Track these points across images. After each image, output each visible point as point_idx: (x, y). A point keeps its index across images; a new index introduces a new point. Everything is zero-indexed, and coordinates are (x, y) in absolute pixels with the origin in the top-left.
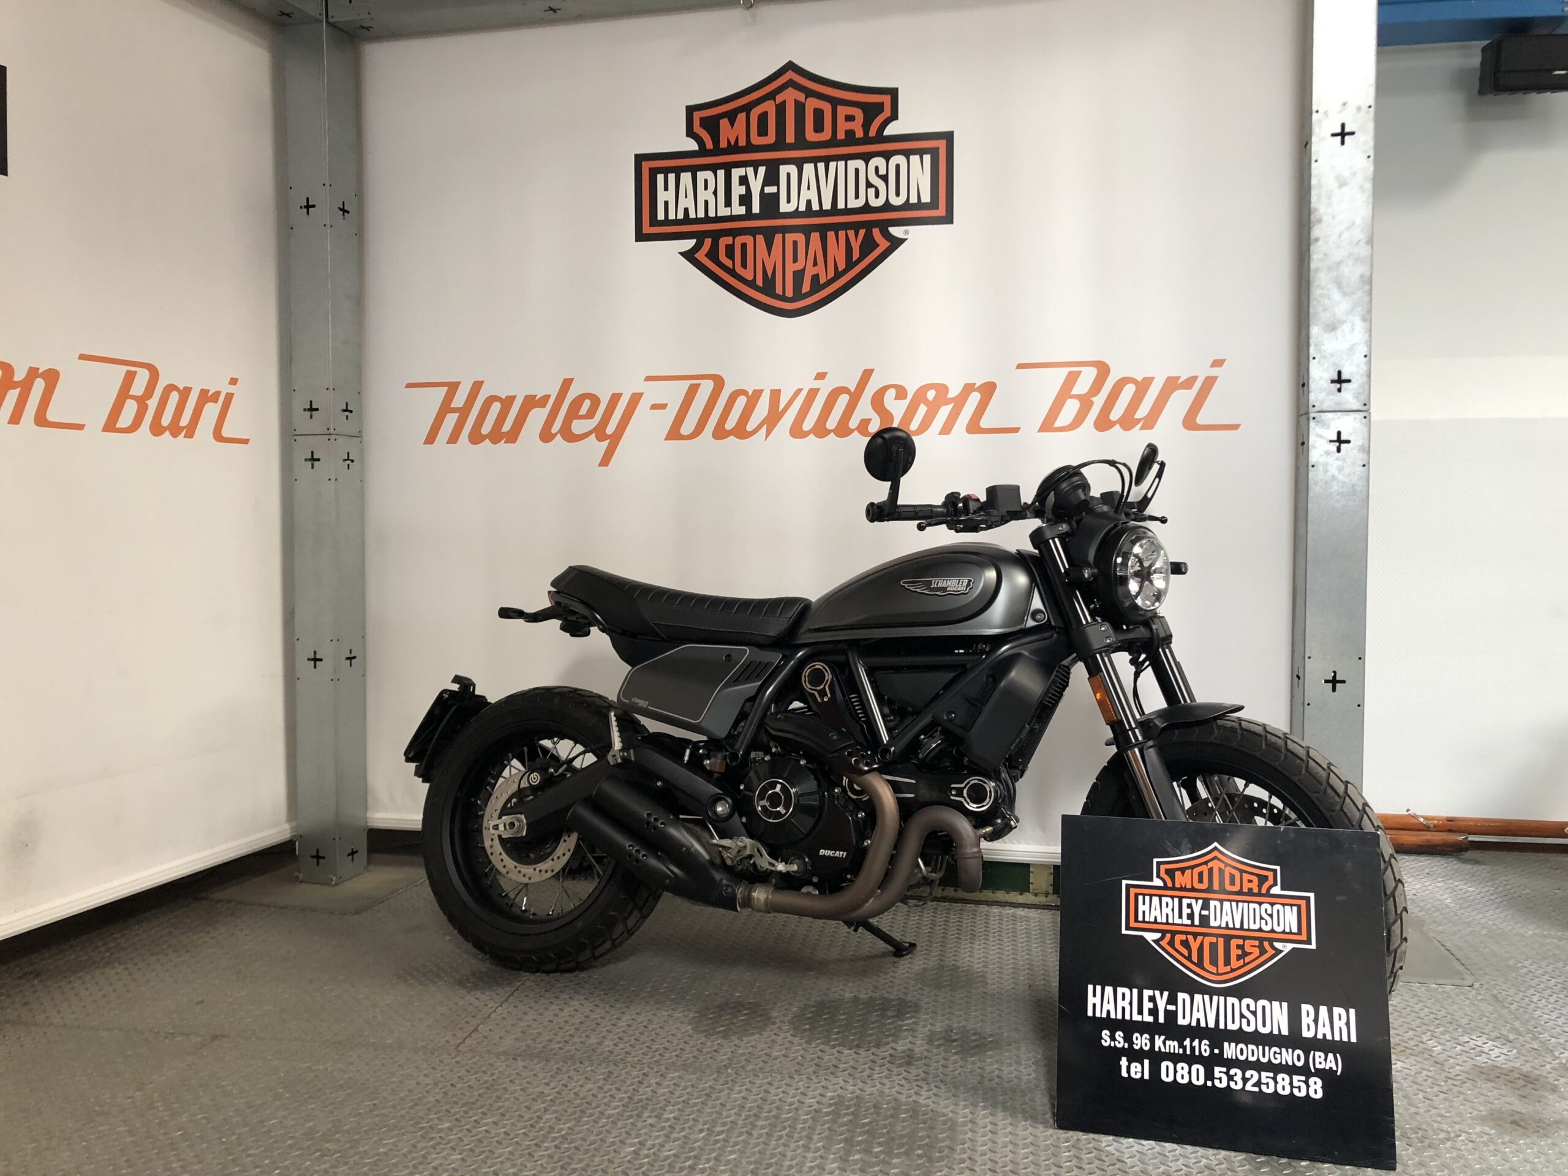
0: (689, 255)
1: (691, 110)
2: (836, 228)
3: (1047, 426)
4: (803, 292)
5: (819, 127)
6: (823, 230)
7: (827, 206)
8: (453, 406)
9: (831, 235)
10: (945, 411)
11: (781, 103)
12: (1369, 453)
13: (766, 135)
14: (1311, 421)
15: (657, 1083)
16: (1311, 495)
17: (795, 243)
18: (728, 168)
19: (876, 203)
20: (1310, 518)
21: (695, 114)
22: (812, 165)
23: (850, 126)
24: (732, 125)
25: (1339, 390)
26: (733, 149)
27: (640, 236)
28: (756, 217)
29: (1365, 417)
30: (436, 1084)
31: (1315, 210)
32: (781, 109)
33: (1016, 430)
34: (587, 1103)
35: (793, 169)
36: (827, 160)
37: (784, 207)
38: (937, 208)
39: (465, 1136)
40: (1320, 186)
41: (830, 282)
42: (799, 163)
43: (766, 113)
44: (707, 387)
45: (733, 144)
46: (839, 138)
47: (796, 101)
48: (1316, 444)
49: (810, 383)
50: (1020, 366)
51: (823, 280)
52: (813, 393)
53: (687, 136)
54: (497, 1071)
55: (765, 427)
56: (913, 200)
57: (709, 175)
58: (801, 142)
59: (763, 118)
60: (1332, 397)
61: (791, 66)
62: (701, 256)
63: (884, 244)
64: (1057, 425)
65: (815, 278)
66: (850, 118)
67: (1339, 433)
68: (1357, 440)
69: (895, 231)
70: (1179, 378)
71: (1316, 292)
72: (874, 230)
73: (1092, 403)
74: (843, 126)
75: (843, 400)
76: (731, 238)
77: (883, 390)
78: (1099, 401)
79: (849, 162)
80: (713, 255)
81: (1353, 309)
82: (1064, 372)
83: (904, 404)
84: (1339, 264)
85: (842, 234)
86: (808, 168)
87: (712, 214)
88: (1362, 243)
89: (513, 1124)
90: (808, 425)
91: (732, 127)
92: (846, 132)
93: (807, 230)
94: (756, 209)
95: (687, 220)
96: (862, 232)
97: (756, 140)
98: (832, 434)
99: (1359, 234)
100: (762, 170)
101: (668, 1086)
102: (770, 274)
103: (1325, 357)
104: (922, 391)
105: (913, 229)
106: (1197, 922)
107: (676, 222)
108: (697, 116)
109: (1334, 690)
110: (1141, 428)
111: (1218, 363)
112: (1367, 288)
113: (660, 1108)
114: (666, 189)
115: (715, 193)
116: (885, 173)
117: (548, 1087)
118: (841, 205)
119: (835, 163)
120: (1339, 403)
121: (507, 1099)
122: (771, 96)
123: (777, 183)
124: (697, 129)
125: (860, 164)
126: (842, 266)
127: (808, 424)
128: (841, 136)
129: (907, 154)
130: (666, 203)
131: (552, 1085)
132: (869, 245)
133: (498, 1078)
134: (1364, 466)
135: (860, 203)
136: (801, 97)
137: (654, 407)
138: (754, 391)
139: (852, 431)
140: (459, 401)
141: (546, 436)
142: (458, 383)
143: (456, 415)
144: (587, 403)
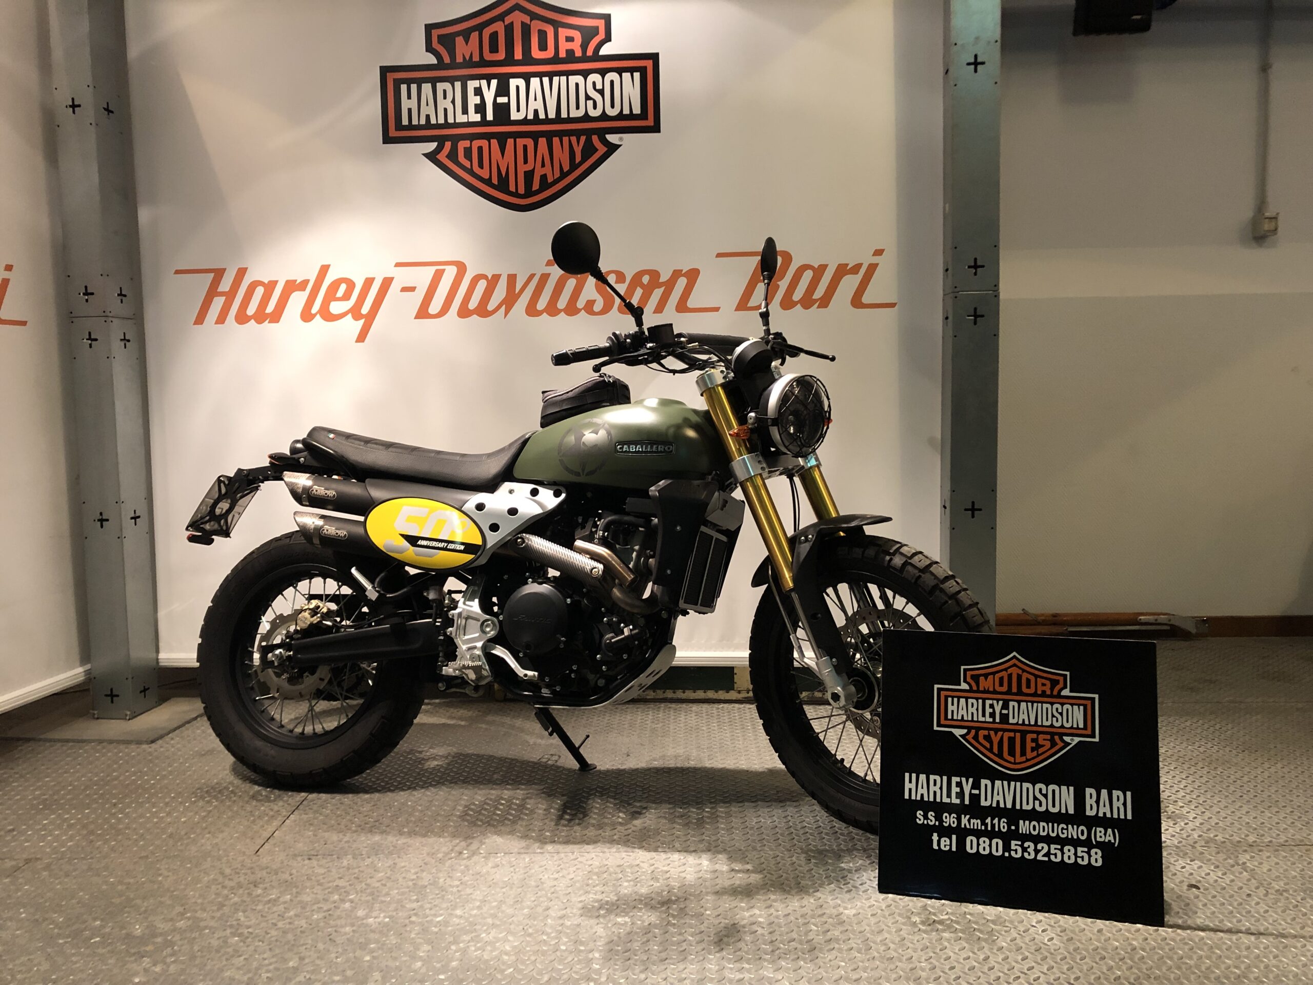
0: (431, 157)
2: (561, 134)
3: (742, 304)
4: (534, 189)
5: (543, 47)
6: (549, 135)
7: (552, 115)
8: (219, 290)
9: (556, 140)
10: (658, 293)
11: (507, 25)
12: (998, 323)
13: (497, 52)
14: (953, 299)
17: (525, 147)
18: (464, 80)
19: (593, 113)
22: (538, 79)
25: (975, 274)
26: (469, 63)
28: (489, 124)
29: (995, 296)
30: (240, 886)
32: (509, 29)
33: (716, 309)
35: (521, 82)
36: (551, 75)
37: (515, 116)
43: (497, 32)
44: (451, 272)
45: (467, 58)
46: (560, 56)
49: (542, 269)
50: (720, 254)
51: (550, 180)
52: (545, 277)
53: (427, 51)
55: (504, 307)
56: (626, 111)
57: (447, 86)
58: (528, 59)
59: (494, 36)
60: (968, 278)
62: (442, 157)
63: (602, 149)
64: (750, 304)
65: (544, 177)
66: (570, 39)
67: (975, 309)
68: (987, 314)
69: (612, 138)
70: (847, 265)
72: (593, 136)
73: (779, 286)
74: (564, 46)
75: (570, 283)
76: (469, 142)
78: (784, 283)
79: (570, 77)
80: (453, 156)
82: (756, 259)
83: (623, 287)
85: (566, 139)
86: (535, 82)
87: (451, 120)
90: (541, 304)
91: (467, 44)
92: (567, 51)
93: (535, 136)
94: (490, 117)
95: (428, 125)
96: (583, 138)
97: (488, 56)
98: (562, 313)
100: (494, 83)
104: (638, 278)
105: (627, 137)
106: (998, 720)
107: (419, 127)
108: (435, 33)
109: (973, 516)
110: (818, 307)
111: (878, 253)
114: (409, 97)
116: (601, 88)
117: (341, 881)
118: (564, 115)
119: (558, 78)
122: (501, 17)
123: (507, 94)
124: (435, 44)
125: (579, 79)
126: (566, 168)
128: (562, 54)
130: (410, 110)
131: (346, 878)
132: (589, 150)
133: (296, 877)
134: (995, 335)
135: (581, 113)
136: (527, 19)
137: (404, 289)
138: (493, 276)
139: (579, 311)
140: (225, 286)
141: (307, 316)
142: (223, 270)
143: (223, 298)
144: (343, 287)
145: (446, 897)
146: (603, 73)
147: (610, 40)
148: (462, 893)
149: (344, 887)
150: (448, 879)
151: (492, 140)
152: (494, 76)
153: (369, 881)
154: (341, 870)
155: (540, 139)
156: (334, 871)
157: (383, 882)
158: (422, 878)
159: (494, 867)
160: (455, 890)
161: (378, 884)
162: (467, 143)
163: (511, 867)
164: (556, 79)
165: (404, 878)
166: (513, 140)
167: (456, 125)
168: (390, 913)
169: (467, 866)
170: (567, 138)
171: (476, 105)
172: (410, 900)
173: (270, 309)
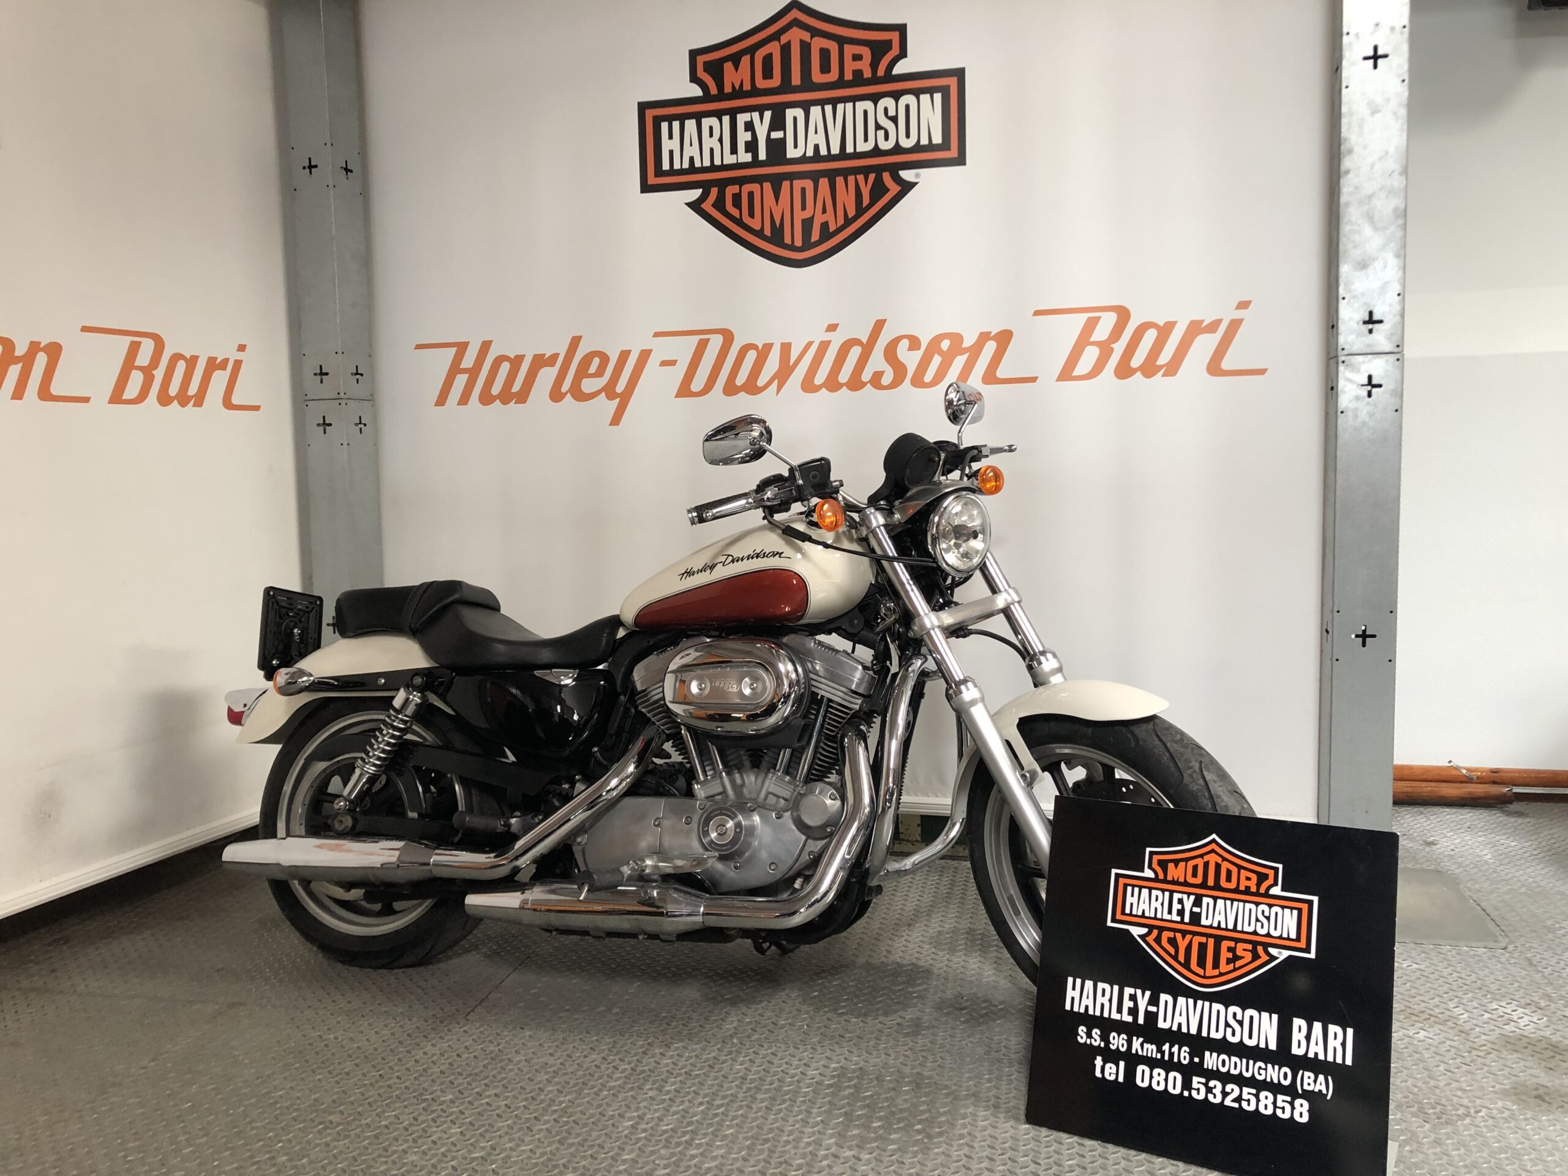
0: (695, 206)
1: (694, 54)
2: (845, 173)
3: (1066, 375)
4: (813, 240)
5: (825, 68)
6: (831, 175)
7: (835, 150)
8: (461, 367)
9: (840, 180)
10: (960, 361)
11: (784, 44)
12: (1402, 395)
14: (1340, 364)
15: (661, 1054)
16: (1340, 442)
17: (803, 190)
18: (733, 113)
19: (885, 146)
20: (1339, 467)
22: (819, 108)
23: (858, 65)
25: (1371, 331)
26: (738, 93)
27: (646, 188)
28: (762, 164)
29: (1398, 360)
30: (442, 1054)
31: (1346, 140)
32: (786, 49)
33: (1033, 380)
34: (590, 1074)
35: (799, 113)
36: (834, 102)
37: (792, 153)
38: (949, 149)
39: (466, 1109)
40: (1351, 114)
42: (806, 106)
44: (716, 342)
45: (737, 88)
46: (846, 78)
47: (802, 41)
48: (1346, 389)
49: (821, 336)
50: (1037, 313)
51: (832, 228)
52: (824, 346)
53: (691, 81)
54: (504, 1041)
55: (776, 382)
56: (924, 141)
57: (713, 121)
58: (807, 85)
59: (768, 60)
60: (1362, 339)
62: (707, 206)
63: (894, 189)
64: (1075, 374)
65: (825, 226)
66: (857, 58)
67: (1370, 377)
68: (1389, 385)
69: (906, 175)
70: (1202, 321)
71: (1345, 228)
73: (1112, 350)
74: (850, 67)
75: (855, 352)
76: (738, 186)
77: (897, 340)
78: (1119, 348)
79: (858, 104)
80: (719, 205)
81: (1385, 245)
82: (1084, 317)
83: (918, 355)
84: (1370, 197)
85: (851, 179)
86: (816, 111)
87: (717, 162)
88: (1396, 175)
89: (515, 1097)
91: (737, 69)
93: (815, 176)
94: (762, 156)
95: (692, 169)
96: (872, 177)
97: (761, 83)
98: (845, 387)
99: (1393, 164)
100: (768, 115)
101: (672, 1057)
103: (1355, 297)
104: (935, 343)
105: (924, 172)
107: (682, 172)
108: (701, 60)
109: (1364, 645)
110: (1163, 376)
111: (1243, 305)
112: (1401, 222)
113: (662, 1080)
114: (671, 137)
115: (721, 140)
117: (552, 1058)
118: (850, 149)
120: (1368, 346)
121: (511, 1070)
122: (776, 36)
123: (783, 128)
124: (701, 74)
125: (868, 105)
126: (851, 213)
127: (820, 378)
128: (848, 76)
129: (917, 93)
130: (671, 152)
131: (557, 1055)
132: (879, 190)
133: (504, 1048)
134: (1397, 411)
135: (869, 146)
136: (806, 36)
137: (664, 363)
138: (765, 345)
139: (865, 384)
140: (468, 362)
141: (556, 395)
142: (467, 344)
143: (466, 376)
144: (596, 361)
147: (906, 56)
151: (765, 184)
152: (767, 107)
155: (821, 180)
162: (735, 189)
164: (840, 107)
166: (788, 182)
171: (746, 143)
173: (516, 387)
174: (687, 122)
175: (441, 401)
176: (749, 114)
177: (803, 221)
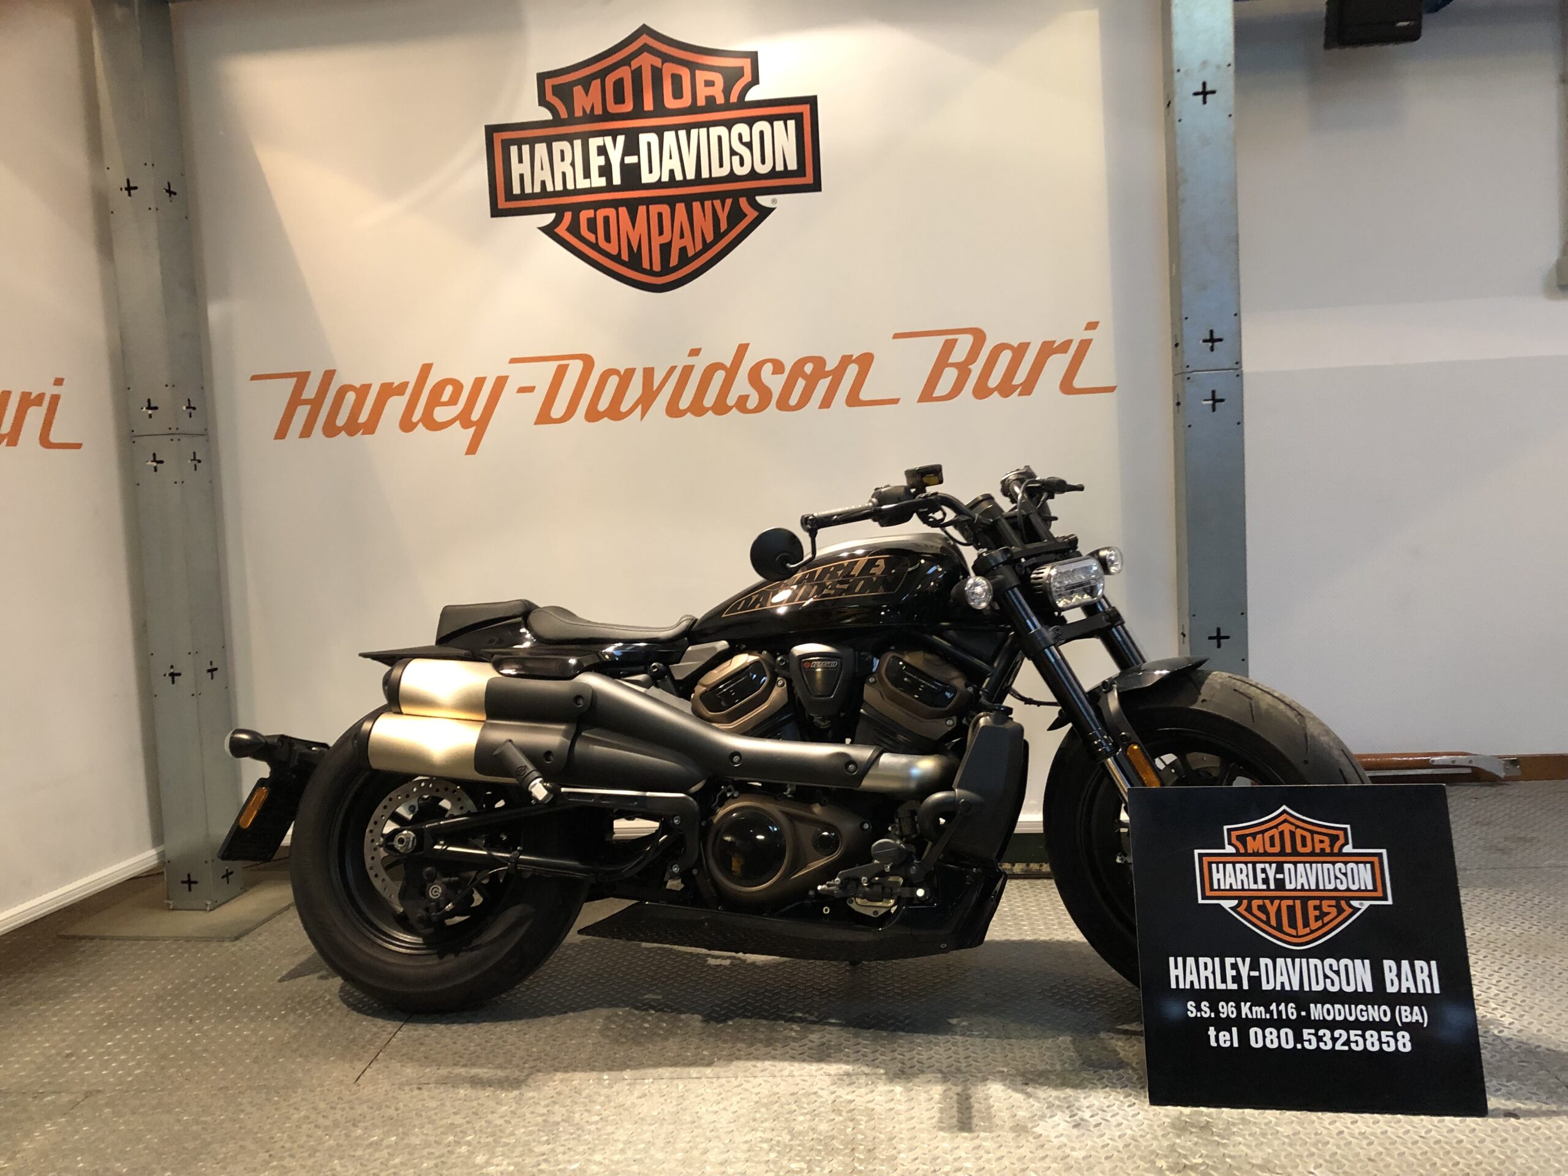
0: (549, 230)
2: (702, 198)
3: (927, 395)
5: (678, 94)
6: (688, 200)
7: (691, 175)
8: (303, 397)
9: (696, 205)
10: (823, 385)
12: (1242, 409)
13: (623, 102)
14: (1186, 380)
17: (660, 215)
18: (585, 138)
21: (547, 81)
22: (673, 133)
24: (587, 93)
25: (1212, 349)
29: (1237, 375)
31: (1181, 169)
32: (637, 75)
33: (896, 401)
35: (653, 138)
36: (688, 128)
37: (646, 178)
40: (1184, 146)
41: (698, 255)
42: (660, 131)
44: (575, 368)
45: (588, 112)
47: (653, 67)
48: (1191, 404)
49: (683, 361)
50: (898, 335)
51: (691, 253)
52: (688, 370)
53: (540, 105)
55: (640, 407)
56: (780, 167)
57: (565, 145)
58: (660, 110)
59: (619, 85)
60: (1205, 356)
61: (644, 30)
62: (561, 230)
63: (752, 214)
64: (936, 394)
65: (683, 250)
66: (709, 84)
67: (1210, 392)
68: (1228, 398)
69: (764, 200)
70: (1054, 342)
71: (1185, 253)
73: (970, 371)
74: (703, 92)
75: (720, 376)
76: (592, 211)
77: (761, 364)
78: (976, 369)
79: (711, 129)
80: (574, 229)
81: (1221, 268)
82: (942, 339)
83: (782, 379)
84: (1205, 223)
85: (708, 204)
86: (669, 136)
88: (1227, 203)
92: (707, 97)
93: (671, 201)
94: (617, 180)
95: (544, 193)
96: (729, 202)
97: (613, 108)
98: (710, 412)
99: (1224, 193)
100: (621, 139)
102: (635, 250)
103: (1194, 317)
104: (799, 367)
105: (781, 198)
107: (533, 196)
108: (549, 83)
109: (1219, 646)
110: (1020, 394)
111: (1092, 326)
112: (1233, 246)
114: (521, 161)
115: (573, 164)
118: (705, 174)
119: (696, 130)
120: (1212, 362)
122: (626, 61)
124: (550, 97)
125: (722, 131)
126: (710, 238)
127: (685, 403)
128: (701, 102)
130: (522, 176)
132: (736, 215)
134: (1236, 423)
135: (725, 172)
136: (657, 62)
137: (522, 390)
138: (627, 370)
139: (730, 408)
140: (309, 392)
141: (407, 425)
142: (308, 374)
143: (308, 407)
144: (449, 390)
145: (582, 1138)
146: (750, 122)
148: (602, 1132)
149: (460, 1125)
150: (586, 1114)
153: (490, 1117)
154: (457, 1103)
155: (677, 205)
156: (448, 1104)
157: (506, 1118)
158: (554, 1113)
159: (640, 1097)
160: (593, 1127)
161: (501, 1122)
162: (590, 213)
163: (661, 1096)
164: (694, 132)
165: (532, 1113)
166: (645, 207)
167: (576, 192)
168: (516, 1160)
169: (607, 1096)
170: (710, 202)
172: (539, 1142)
173: (363, 418)
174: (537, 146)
175: (281, 434)
176: (601, 138)
177: (662, 246)
